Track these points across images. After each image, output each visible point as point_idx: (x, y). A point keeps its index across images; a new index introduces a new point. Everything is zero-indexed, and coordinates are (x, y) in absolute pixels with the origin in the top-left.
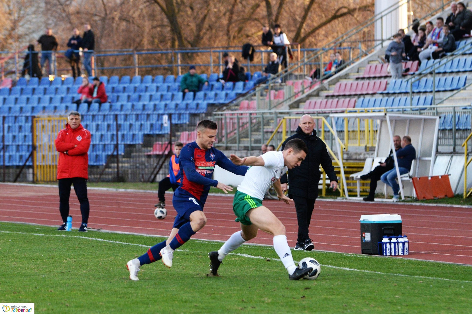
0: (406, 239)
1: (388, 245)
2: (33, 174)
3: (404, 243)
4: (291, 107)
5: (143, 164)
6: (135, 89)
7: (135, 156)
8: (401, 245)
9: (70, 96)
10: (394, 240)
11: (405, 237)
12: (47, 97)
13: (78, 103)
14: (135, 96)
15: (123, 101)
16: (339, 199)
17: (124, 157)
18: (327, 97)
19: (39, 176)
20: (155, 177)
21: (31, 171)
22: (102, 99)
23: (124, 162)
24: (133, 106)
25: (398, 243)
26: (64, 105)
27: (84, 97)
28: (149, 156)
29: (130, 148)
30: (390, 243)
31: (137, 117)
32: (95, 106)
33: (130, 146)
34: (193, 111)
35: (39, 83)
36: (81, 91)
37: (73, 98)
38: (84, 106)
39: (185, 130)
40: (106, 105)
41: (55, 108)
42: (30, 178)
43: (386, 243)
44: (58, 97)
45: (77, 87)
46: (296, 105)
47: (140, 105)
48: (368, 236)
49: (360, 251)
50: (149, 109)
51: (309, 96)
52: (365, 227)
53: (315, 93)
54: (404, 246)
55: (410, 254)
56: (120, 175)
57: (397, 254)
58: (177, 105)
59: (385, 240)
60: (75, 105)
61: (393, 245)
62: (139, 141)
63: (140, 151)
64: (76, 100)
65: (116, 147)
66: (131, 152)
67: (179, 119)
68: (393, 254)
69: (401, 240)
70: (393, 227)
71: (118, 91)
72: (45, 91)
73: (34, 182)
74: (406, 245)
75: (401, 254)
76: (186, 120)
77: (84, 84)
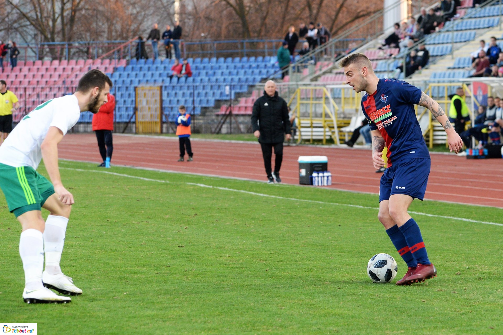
0: (329, 174)
1: (316, 178)
2: (136, 128)
3: (328, 177)
4: (312, 80)
5: (213, 120)
6: (212, 68)
7: (208, 115)
8: (326, 178)
9: (166, 72)
10: (321, 174)
11: (329, 172)
12: (150, 73)
13: (171, 77)
14: (211, 72)
15: (203, 76)
16: (333, 146)
17: (200, 115)
18: (337, 73)
19: (140, 129)
20: (220, 130)
21: (134, 125)
22: (189, 74)
23: (199, 119)
24: (209, 80)
25: (324, 177)
26: (161, 79)
27: (175, 73)
28: (218, 115)
29: (205, 110)
30: (318, 177)
31: (212, 87)
32: (183, 79)
33: (205, 108)
34: (251, 84)
35: (145, 63)
36: (174, 69)
37: (168, 74)
38: (175, 79)
39: (244, 96)
40: (191, 79)
41: (155, 81)
42: (134, 130)
43: (315, 177)
44: (158, 73)
45: (171, 66)
46: (315, 79)
47: (214, 79)
48: (303, 172)
49: (298, 182)
50: (220, 82)
51: (325, 73)
52: (302, 165)
53: (329, 71)
54: (328, 179)
55: (333, 184)
56: (196, 129)
57: (323, 184)
58: (240, 79)
59: (315, 174)
60: (169, 79)
61: (320, 178)
62: (212, 104)
63: (212, 112)
64: (170, 75)
65: (194, 108)
66: (206, 112)
67: (241, 88)
68: (320, 184)
69: (326, 174)
70: (320, 165)
71: (200, 69)
72: (149, 69)
73: (136, 133)
74: (330, 178)
75: (325, 184)
76: (245, 90)
77: (176, 64)
